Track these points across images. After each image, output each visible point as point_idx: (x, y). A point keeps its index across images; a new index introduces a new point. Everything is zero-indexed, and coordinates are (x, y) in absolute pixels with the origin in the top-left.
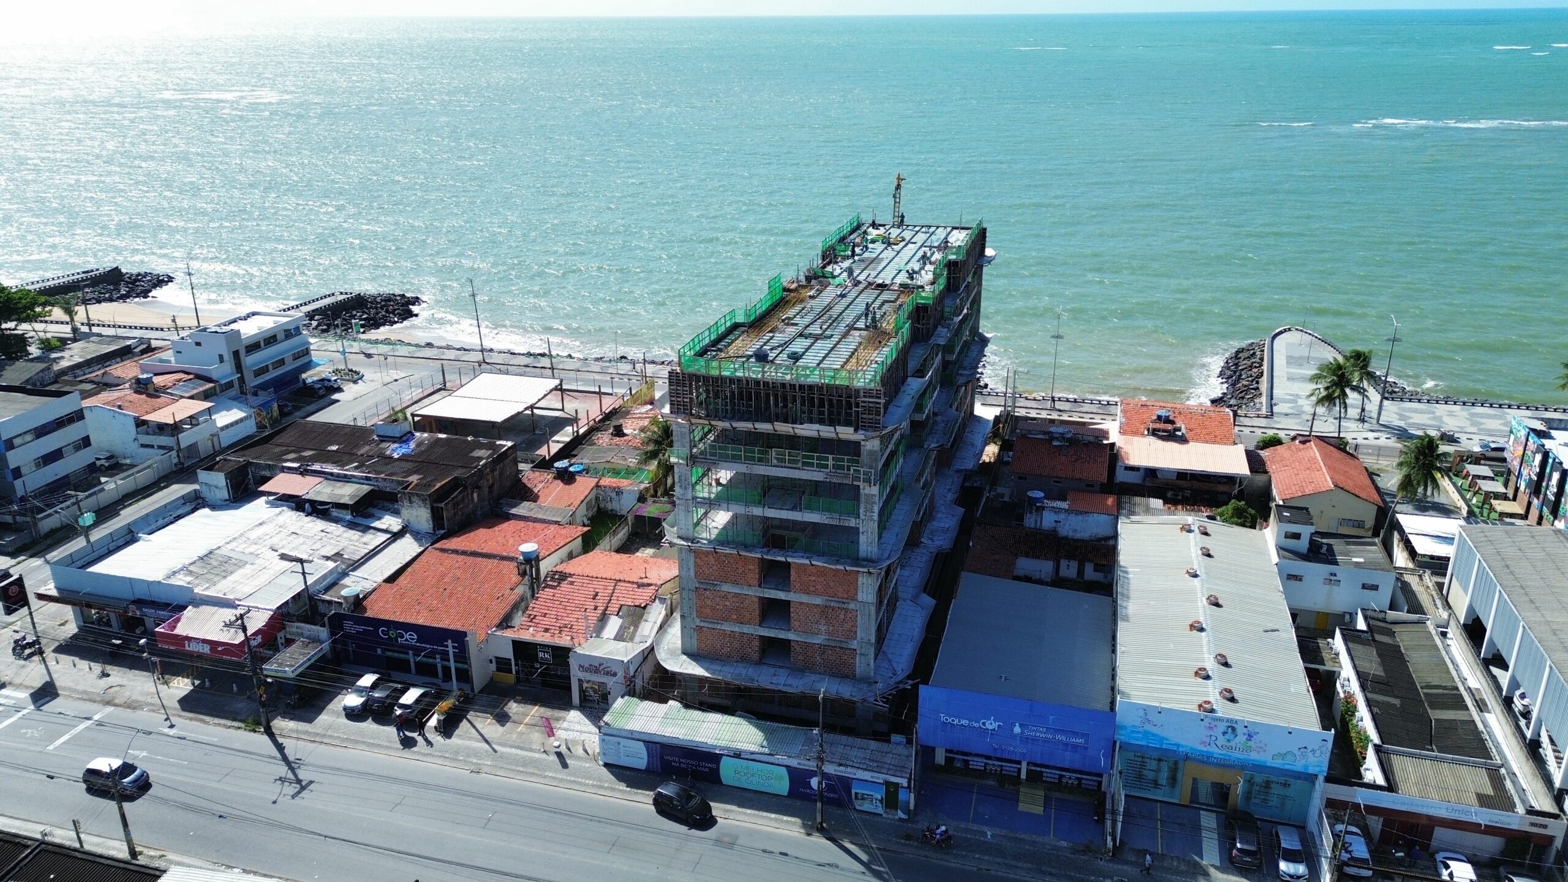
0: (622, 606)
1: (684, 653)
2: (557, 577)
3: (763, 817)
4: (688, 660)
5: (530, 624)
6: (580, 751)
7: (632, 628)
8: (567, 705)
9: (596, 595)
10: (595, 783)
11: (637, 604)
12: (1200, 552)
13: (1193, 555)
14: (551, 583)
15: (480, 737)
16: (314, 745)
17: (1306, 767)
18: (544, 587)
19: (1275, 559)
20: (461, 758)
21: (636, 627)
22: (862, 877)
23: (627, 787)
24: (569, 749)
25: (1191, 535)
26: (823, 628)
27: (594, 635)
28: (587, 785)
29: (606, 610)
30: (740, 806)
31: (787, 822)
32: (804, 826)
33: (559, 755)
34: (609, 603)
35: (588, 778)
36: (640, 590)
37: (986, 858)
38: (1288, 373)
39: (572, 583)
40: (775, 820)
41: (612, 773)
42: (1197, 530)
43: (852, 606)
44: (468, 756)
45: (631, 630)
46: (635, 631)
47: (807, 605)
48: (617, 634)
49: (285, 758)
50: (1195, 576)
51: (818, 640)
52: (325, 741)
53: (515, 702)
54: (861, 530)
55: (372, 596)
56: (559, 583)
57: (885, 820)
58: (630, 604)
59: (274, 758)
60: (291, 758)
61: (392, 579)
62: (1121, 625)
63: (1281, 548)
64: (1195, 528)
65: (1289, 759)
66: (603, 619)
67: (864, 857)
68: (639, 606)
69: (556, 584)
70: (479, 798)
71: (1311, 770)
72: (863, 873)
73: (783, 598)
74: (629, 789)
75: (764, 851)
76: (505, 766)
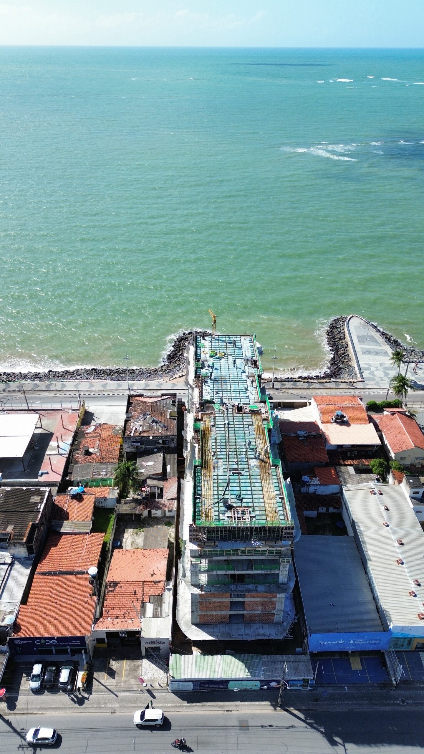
0: (150, 596)
1: (193, 624)
2: (112, 585)
3: (254, 705)
4: (196, 628)
5: (108, 615)
6: (157, 687)
7: (159, 608)
8: (139, 657)
9: (135, 592)
10: (172, 705)
11: (158, 594)
12: (384, 508)
13: (382, 510)
14: (110, 589)
15: (107, 690)
16: (25, 716)
18: (108, 592)
19: (412, 506)
20: (103, 706)
21: (161, 607)
22: (306, 730)
23: (188, 703)
24: (151, 686)
25: (376, 496)
26: (260, 608)
27: (142, 617)
28: (169, 707)
29: (143, 600)
30: (242, 701)
31: (264, 705)
32: (272, 705)
33: (149, 691)
34: (143, 595)
35: (168, 703)
36: (157, 585)
37: (350, 702)
38: (361, 348)
39: (121, 587)
40: (259, 705)
41: (177, 695)
42: (377, 493)
43: (274, 599)
44: (106, 704)
45: (159, 610)
46: (161, 610)
47: (253, 601)
48: (153, 614)
49: (15, 731)
50: (388, 526)
51: (259, 612)
52: (30, 712)
53: (113, 660)
54: (280, 574)
55: (19, 616)
56: (115, 588)
57: (303, 692)
58: (154, 594)
59: (9, 732)
60: (18, 730)
61: (24, 601)
62: (370, 565)
63: (412, 498)
64: (376, 491)
66: (143, 605)
67: (302, 716)
68: (159, 595)
69: (113, 589)
70: (123, 730)
72: (306, 727)
73: (242, 600)
74: (189, 704)
75: (262, 726)
76: (126, 705)
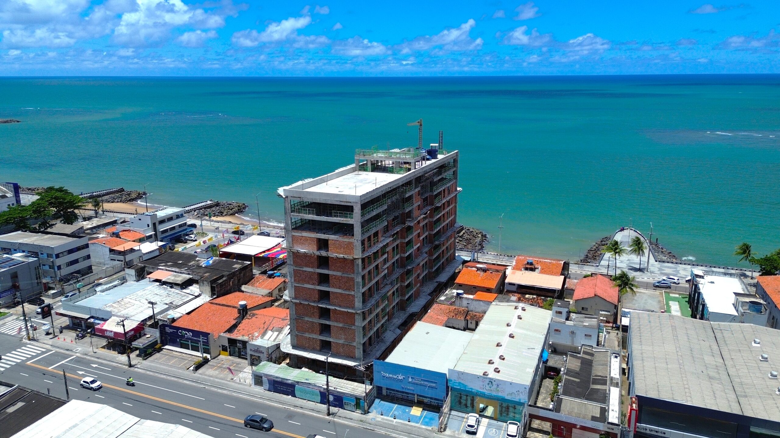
0: (274, 327)
1: (291, 346)
5: (237, 333)
9: (265, 322)
12: (517, 317)
13: (514, 318)
14: (248, 317)
17: (520, 400)
18: (246, 319)
19: (549, 322)
20: (199, 382)
25: (518, 310)
26: (343, 337)
27: (261, 337)
29: (267, 329)
34: (269, 326)
36: (282, 321)
39: (257, 318)
43: (353, 328)
44: (202, 381)
46: (277, 337)
47: (337, 327)
48: (270, 338)
50: (510, 326)
51: (341, 342)
54: (356, 296)
55: (179, 319)
56: (252, 317)
58: (277, 326)
61: (189, 313)
64: (520, 308)
65: (513, 396)
66: (266, 332)
68: (280, 328)
71: (522, 401)
73: (328, 324)
76: (215, 385)
